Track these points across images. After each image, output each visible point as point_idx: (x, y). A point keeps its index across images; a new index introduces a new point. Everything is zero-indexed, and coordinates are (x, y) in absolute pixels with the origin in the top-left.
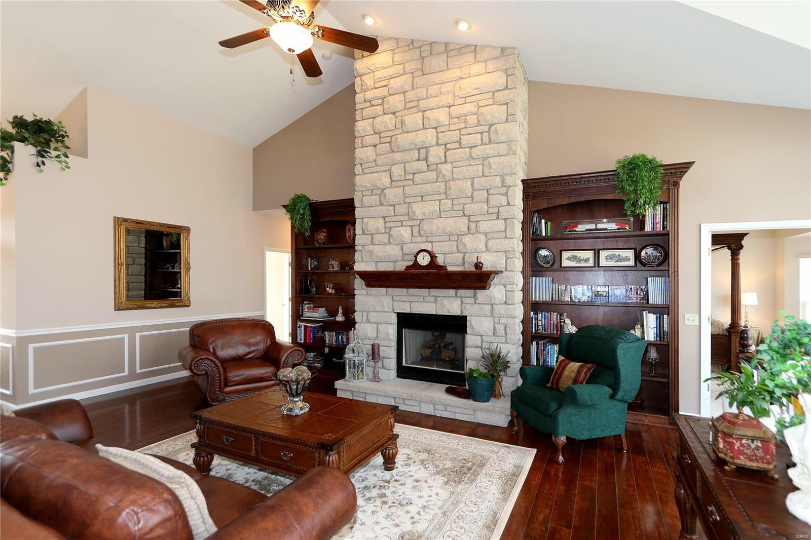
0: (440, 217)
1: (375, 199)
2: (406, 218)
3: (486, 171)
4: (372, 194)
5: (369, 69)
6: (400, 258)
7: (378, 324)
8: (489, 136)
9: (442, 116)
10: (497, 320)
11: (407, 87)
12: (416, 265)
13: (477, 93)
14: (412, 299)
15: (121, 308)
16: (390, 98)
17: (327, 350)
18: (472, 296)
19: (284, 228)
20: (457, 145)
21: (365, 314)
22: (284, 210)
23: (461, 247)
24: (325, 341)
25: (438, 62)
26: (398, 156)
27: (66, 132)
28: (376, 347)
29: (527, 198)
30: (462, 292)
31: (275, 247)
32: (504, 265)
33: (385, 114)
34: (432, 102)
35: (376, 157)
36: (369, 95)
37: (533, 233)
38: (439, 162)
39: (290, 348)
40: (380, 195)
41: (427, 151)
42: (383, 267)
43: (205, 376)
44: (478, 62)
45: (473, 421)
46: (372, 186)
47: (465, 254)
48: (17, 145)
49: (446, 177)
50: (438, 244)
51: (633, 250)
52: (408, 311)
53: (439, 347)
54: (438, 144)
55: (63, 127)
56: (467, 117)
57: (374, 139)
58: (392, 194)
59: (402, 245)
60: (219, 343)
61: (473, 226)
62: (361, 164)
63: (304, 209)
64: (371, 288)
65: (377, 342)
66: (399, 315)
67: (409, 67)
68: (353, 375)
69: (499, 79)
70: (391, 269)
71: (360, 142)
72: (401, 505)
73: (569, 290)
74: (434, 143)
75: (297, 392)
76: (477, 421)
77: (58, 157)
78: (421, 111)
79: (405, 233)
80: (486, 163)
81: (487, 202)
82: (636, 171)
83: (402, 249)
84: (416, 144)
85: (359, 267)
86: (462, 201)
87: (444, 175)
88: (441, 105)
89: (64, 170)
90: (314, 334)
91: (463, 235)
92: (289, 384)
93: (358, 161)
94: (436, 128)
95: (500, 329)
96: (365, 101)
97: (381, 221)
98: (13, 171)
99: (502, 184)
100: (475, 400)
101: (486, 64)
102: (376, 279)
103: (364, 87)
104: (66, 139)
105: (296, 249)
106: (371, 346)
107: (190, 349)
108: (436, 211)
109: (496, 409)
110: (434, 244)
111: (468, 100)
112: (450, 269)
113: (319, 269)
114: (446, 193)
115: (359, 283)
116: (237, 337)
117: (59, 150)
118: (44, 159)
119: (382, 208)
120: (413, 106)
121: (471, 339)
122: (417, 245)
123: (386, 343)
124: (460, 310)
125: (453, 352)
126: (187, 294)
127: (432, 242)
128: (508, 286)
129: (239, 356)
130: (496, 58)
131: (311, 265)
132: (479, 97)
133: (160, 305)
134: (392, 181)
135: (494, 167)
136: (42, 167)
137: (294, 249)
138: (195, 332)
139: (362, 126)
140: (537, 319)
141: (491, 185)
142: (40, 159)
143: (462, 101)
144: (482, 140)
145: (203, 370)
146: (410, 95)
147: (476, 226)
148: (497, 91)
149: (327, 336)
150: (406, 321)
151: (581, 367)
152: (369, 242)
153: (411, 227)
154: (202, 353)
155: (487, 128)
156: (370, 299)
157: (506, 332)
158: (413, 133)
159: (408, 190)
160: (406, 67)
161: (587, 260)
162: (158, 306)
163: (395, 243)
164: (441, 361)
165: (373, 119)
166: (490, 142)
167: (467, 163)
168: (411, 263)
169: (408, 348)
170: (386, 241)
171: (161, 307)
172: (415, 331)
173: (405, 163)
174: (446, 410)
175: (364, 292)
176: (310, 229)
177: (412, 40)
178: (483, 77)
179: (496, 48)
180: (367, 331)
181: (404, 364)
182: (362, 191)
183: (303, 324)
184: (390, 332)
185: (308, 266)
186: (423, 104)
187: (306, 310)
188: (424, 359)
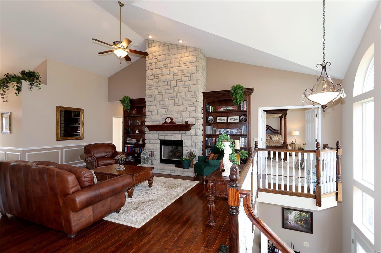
0: (175, 106)
1: (152, 99)
2: (163, 106)
3: (190, 90)
4: (152, 97)
5: (151, 52)
6: (161, 120)
7: (153, 144)
8: (191, 78)
9: (175, 70)
10: (193, 141)
11: (164, 59)
12: (166, 122)
13: (187, 63)
14: (165, 134)
15: (58, 140)
16: (158, 63)
17: (136, 155)
18: (185, 133)
19: (120, 109)
20: (180, 80)
21: (149, 140)
22: (120, 102)
23: (181, 116)
24: (135, 151)
25: (174, 51)
26: (161, 84)
27: (40, 76)
28: (152, 152)
29: (204, 99)
30: (182, 132)
31: (117, 116)
32: (195, 122)
33: (156, 68)
34: (172, 65)
35: (153, 84)
36: (151, 61)
37: (207, 111)
38: (174, 86)
39: (121, 153)
40: (154, 97)
41: (170, 82)
42: (155, 123)
43: (90, 163)
44: (187, 52)
45: (183, 175)
46: (152, 94)
47: (183, 118)
48: (23, 81)
49: (177, 91)
50: (174, 115)
51: (238, 117)
52: (164, 139)
53: (175, 152)
54: (174, 80)
55: (39, 74)
56: (184, 71)
57: (152, 77)
58: (159, 97)
59: (162, 115)
60: (95, 151)
61: (185, 108)
62: (148, 86)
63: (128, 102)
64: (151, 131)
65: (153, 150)
66: (161, 140)
67: (165, 52)
68: (144, 162)
69: (193, 59)
70: (158, 124)
71: (147, 78)
72: (151, 194)
73: (218, 130)
74: (173, 79)
75: (121, 163)
76: (184, 175)
77: (37, 85)
78: (168, 68)
79: (163, 111)
80: (189, 87)
81: (190, 100)
82: (237, 90)
83: (162, 117)
84: (167, 80)
85: (147, 123)
86: (182, 100)
87: (176, 91)
88: (175, 66)
89: (39, 89)
90: (131, 149)
91: (182, 112)
92: (119, 160)
93: (147, 85)
94: (173, 74)
95: (194, 144)
96: (149, 63)
97: (155, 107)
98: (22, 90)
99: (195, 94)
100: (184, 168)
101: (190, 53)
102: (153, 128)
103: (149, 58)
104: (40, 78)
105: (125, 116)
106: (150, 152)
107: (85, 154)
108: (173, 103)
109: (190, 171)
110: (172, 115)
111: (184, 65)
112: (177, 124)
113: (133, 124)
114: (176, 97)
115: (147, 129)
116: (102, 150)
117: (37, 83)
118: (32, 86)
119: (155, 102)
120: (166, 66)
121: (184, 148)
122: (167, 115)
123: (156, 151)
124: (181, 138)
125: (179, 153)
126: (82, 135)
127: (172, 114)
128: (196, 129)
129: (102, 156)
130: (193, 51)
131: (130, 123)
132: (187, 64)
133: (72, 139)
134: (159, 92)
135: (192, 88)
136: (32, 89)
137: (124, 116)
138: (86, 148)
139: (148, 72)
140: (208, 141)
141: (191, 95)
142: (31, 86)
143: (182, 65)
144: (188, 79)
145: (90, 160)
146: (165, 62)
147: (186, 108)
148: (193, 62)
149: (136, 150)
150: (163, 143)
151: (214, 155)
152: (150, 114)
153: (165, 109)
154: (89, 155)
155: (190, 75)
156: (151, 135)
157: (195, 145)
158: (166, 75)
159: (164, 96)
160: (164, 52)
161: (224, 120)
162: (71, 139)
163: (159, 115)
164: (175, 157)
165: (152, 70)
166: (191, 80)
167: (183, 87)
168: (164, 122)
169: (164, 152)
170: (156, 114)
171: (73, 140)
172: (166, 146)
173: (163, 86)
174: (174, 172)
175: (149, 132)
176: (130, 109)
177: (166, 43)
178: (189, 57)
179: (193, 48)
180: (149, 147)
181: (163, 158)
182: (148, 96)
183: (127, 145)
184: (157, 146)
185: (129, 123)
186: (169, 66)
187: (128, 140)
188: (170, 156)
